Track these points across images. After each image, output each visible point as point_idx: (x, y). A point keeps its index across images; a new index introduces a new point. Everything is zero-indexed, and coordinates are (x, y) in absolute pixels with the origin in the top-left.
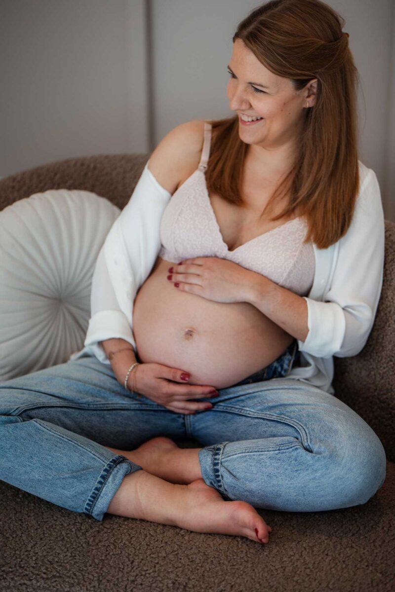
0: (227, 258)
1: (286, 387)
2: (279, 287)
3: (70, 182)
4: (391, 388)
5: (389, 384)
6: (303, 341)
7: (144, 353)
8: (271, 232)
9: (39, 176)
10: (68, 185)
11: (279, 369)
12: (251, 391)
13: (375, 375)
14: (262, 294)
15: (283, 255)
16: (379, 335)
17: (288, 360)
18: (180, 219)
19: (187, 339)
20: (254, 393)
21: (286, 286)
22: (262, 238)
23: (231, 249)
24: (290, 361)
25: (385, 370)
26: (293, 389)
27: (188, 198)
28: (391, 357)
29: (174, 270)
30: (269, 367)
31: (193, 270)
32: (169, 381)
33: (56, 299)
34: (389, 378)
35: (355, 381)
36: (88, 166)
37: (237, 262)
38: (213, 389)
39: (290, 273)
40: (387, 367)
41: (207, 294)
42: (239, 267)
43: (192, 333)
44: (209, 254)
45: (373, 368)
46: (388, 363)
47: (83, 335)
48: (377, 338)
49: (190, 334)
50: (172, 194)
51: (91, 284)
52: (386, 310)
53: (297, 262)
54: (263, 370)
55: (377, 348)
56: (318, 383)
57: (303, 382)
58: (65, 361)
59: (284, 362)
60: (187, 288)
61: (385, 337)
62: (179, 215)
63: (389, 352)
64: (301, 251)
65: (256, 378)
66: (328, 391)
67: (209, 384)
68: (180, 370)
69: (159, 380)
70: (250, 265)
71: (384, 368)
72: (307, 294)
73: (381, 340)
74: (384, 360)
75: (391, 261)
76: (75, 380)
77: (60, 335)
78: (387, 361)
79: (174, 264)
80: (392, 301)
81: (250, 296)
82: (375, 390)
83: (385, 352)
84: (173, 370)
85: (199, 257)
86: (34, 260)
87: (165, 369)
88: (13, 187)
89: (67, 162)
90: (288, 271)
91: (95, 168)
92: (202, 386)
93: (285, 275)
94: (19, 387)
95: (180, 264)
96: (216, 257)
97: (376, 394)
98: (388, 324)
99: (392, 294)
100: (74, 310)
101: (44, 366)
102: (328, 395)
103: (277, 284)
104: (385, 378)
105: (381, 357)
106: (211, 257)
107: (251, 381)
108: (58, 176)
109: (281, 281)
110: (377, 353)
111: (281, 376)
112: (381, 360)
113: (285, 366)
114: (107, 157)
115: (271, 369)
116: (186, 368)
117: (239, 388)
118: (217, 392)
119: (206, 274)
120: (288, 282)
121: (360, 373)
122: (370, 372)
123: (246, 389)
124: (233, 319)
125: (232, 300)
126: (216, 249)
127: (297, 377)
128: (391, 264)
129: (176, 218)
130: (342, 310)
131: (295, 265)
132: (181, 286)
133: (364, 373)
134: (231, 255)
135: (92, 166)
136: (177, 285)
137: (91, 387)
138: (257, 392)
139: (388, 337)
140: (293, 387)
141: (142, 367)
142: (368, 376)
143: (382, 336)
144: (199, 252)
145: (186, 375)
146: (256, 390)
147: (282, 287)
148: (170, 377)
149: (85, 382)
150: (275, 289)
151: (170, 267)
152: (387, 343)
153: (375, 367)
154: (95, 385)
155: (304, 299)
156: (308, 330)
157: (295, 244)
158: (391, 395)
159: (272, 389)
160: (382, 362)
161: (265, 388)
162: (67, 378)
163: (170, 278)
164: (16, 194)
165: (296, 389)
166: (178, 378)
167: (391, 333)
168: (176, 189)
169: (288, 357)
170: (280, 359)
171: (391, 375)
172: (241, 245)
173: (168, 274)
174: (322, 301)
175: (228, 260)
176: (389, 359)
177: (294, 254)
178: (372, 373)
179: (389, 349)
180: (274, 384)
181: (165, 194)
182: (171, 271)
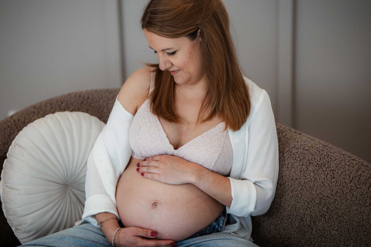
0: (174, 155)
1: (222, 238)
2: (210, 171)
3: (72, 108)
4: (291, 237)
5: (289, 234)
6: (229, 207)
7: (125, 220)
8: (201, 135)
9: (51, 104)
10: (71, 109)
11: (217, 227)
12: (198, 242)
13: (280, 228)
14: (200, 177)
15: (211, 151)
16: (281, 201)
17: (222, 220)
18: (139, 132)
19: (154, 208)
20: (200, 242)
21: (214, 171)
22: (195, 140)
23: (176, 148)
24: (224, 221)
25: (286, 225)
26: (226, 239)
27: (144, 117)
28: (290, 215)
29: (140, 165)
30: (210, 226)
31: (153, 164)
32: (143, 238)
33: (64, 184)
34: (289, 230)
35: (266, 233)
36: (84, 97)
37: (181, 157)
38: (172, 242)
39: (216, 162)
40: (288, 222)
41: (163, 179)
42: (182, 159)
43: (156, 204)
44: (162, 153)
45: (278, 223)
46: (288, 220)
47: (82, 207)
48: (280, 204)
49: (155, 204)
50: (134, 115)
51: (85, 175)
52: (285, 184)
53: (220, 154)
54: (206, 228)
55: (281, 210)
56: (243, 235)
57: (232, 234)
58: (71, 226)
59: (220, 222)
60: (149, 176)
61: (285, 202)
62: (139, 130)
63: (288, 212)
64: (223, 147)
65: (202, 233)
66: (249, 240)
67: (170, 238)
68: (150, 229)
69: (136, 238)
70: (190, 158)
71: (286, 223)
72: (228, 175)
73: (283, 204)
74: (285, 218)
75: (287, 151)
76: (79, 238)
77: (67, 208)
78: (287, 219)
79: (141, 160)
80: (289, 178)
81: (192, 179)
82: (280, 238)
83: (286, 212)
84: (145, 230)
85: (156, 155)
86: (48, 159)
87: (139, 229)
88: (34, 112)
89: (69, 95)
90: (214, 161)
91: (88, 98)
92: (165, 240)
93: (213, 164)
94: (41, 244)
95: (145, 160)
96: (167, 154)
97: (281, 241)
98: (287, 193)
99: (289, 173)
100: (76, 192)
101: (57, 230)
102: (250, 242)
103: (209, 169)
104: (286, 230)
105: (283, 216)
106: (164, 154)
107: (198, 235)
108: (64, 104)
109: (211, 168)
110: (280, 213)
111: (218, 231)
112: (284, 218)
113: (221, 225)
114: (96, 91)
115: (212, 227)
116: (154, 228)
117: (190, 240)
118: (175, 244)
119: (162, 166)
120: (215, 168)
121: (270, 227)
122: (277, 226)
123: (195, 241)
124: (183, 193)
125: (180, 183)
126: (166, 149)
127: (228, 231)
128: (287, 153)
129: (137, 132)
130: (253, 185)
131: (219, 156)
132: (145, 175)
133: (272, 227)
134: (176, 152)
135: (86, 96)
136: (142, 174)
137: (90, 242)
138: (203, 242)
139: (287, 202)
140: (227, 238)
141: (124, 230)
142: (275, 229)
143: (283, 202)
144: (155, 152)
145: (154, 233)
146: (202, 241)
147: (212, 171)
148: (143, 235)
149: (86, 240)
150: (208, 173)
151: (138, 162)
152: (287, 206)
153: (279, 223)
154: (92, 241)
155: (228, 178)
156: (232, 199)
157: (219, 142)
158: (291, 241)
159: (212, 240)
160: (284, 219)
161: (208, 239)
162: (74, 237)
163: (138, 170)
164: (36, 116)
165: (229, 239)
166: (149, 235)
167: (290, 200)
168: (136, 112)
169: (222, 218)
170: (217, 220)
171: (290, 228)
172: (182, 146)
173: (137, 167)
174: (239, 179)
175: (174, 156)
176: (289, 217)
177: (218, 149)
178: (278, 227)
179: (289, 210)
180: (213, 236)
181: (130, 115)
182: (138, 165)
